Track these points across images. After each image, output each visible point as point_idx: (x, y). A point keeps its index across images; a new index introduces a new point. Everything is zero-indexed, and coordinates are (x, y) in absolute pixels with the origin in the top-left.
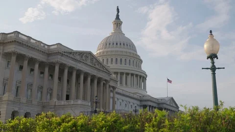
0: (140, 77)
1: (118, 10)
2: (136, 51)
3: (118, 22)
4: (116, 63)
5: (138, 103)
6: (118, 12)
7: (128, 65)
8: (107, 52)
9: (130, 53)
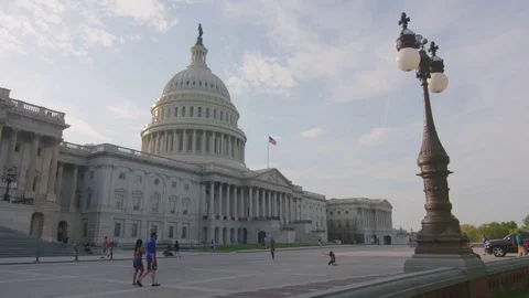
0: (233, 138)
1: (200, 29)
2: (228, 97)
3: (199, 50)
4: (191, 115)
5: (196, 178)
6: (201, 33)
7: (211, 118)
8: (176, 96)
9: (216, 98)
